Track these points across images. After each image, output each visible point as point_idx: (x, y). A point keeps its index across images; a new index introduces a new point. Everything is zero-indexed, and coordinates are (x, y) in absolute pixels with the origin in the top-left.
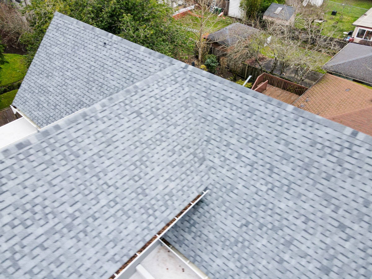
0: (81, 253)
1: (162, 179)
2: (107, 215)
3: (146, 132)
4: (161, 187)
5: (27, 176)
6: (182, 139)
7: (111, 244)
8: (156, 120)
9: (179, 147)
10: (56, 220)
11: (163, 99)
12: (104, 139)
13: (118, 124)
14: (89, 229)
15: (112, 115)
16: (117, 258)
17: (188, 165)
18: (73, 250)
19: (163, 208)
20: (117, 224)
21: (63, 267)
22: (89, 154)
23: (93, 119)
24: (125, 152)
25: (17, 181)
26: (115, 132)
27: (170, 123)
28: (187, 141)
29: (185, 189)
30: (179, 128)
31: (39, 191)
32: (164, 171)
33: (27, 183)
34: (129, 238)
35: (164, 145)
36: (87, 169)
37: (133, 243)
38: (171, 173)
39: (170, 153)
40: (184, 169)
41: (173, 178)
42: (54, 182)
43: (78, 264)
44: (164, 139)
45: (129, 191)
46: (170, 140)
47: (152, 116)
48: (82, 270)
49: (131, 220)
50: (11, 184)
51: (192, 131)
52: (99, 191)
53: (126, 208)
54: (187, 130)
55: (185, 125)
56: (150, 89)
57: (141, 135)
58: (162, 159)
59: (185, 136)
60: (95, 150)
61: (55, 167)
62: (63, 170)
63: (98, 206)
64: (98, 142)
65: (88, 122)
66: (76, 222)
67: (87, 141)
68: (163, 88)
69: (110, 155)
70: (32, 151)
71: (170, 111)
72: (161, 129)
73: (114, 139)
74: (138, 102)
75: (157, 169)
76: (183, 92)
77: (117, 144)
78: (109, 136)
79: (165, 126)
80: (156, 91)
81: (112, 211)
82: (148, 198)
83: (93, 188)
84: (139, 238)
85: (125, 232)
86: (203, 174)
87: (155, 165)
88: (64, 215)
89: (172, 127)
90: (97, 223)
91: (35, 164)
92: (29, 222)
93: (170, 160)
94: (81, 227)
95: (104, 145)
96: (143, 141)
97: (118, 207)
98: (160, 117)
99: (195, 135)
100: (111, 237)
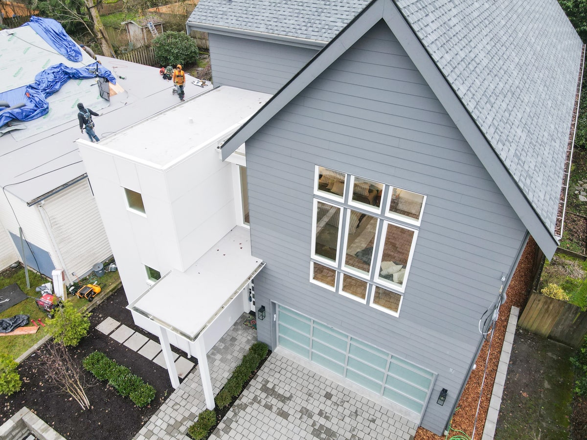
0: (264, 11)
1: (339, 16)
2: (292, 7)
4: (331, 19)
7: (276, 20)
14: (279, 5)
16: (270, 27)
18: (264, 7)
19: (317, 30)
20: (290, 14)
21: (254, 10)
32: (347, 13)
34: (285, 25)
37: (283, 29)
43: (258, 14)
45: (315, 6)
48: (256, 17)
49: (297, 19)
53: (302, 12)
75: (345, 9)
81: (296, 7)
82: (319, 18)
84: (287, 30)
85: (287, 21)
87: (348, 5)
90: (284, 6)
97: (301, 8)
100: (280, 17)
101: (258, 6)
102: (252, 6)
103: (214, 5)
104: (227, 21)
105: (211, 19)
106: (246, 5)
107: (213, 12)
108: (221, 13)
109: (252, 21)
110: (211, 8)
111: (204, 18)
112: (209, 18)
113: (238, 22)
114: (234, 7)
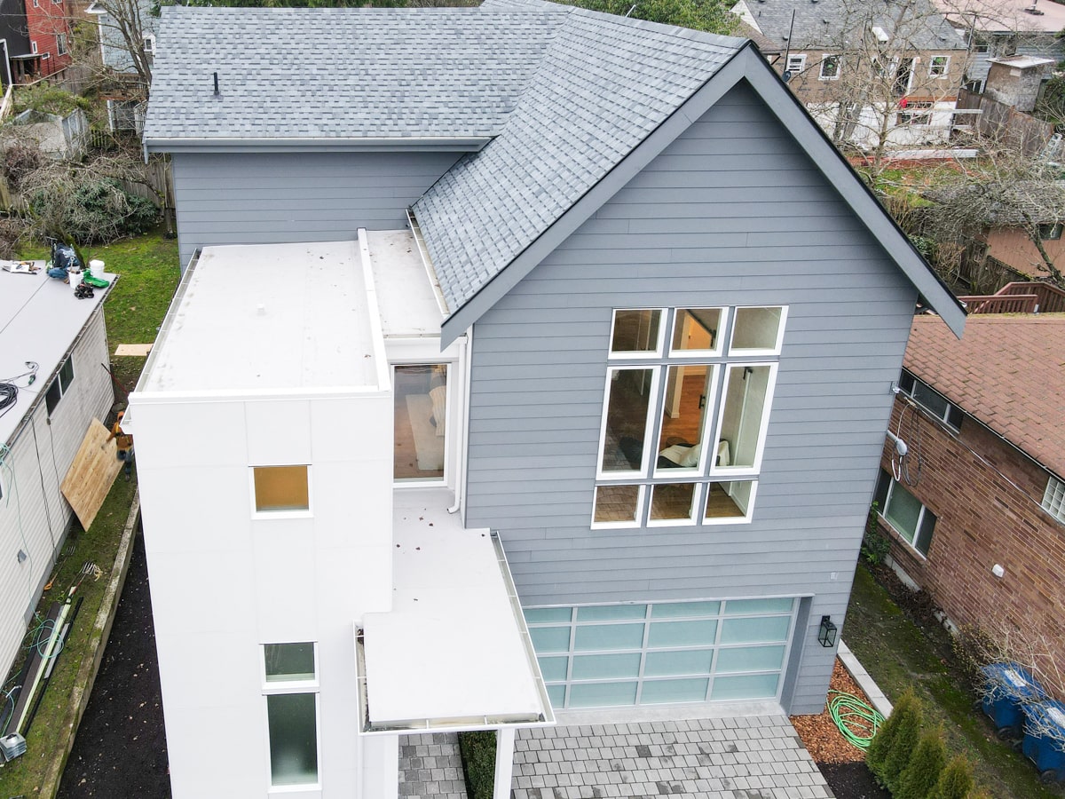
0: (297, 105)
1: (436, 99)
2: (344, 93)
3: (452, 52)
4: (426, 104)
5: (301, 32)
6: (500, 77)
7: (330, 116)
8: (478, 46)
9: (488, 83)
10: (297, 72)
11: (506, 32)
12: (395, 37)
13: (424, 32)
14: (319, 93)
15: (424, 22)
17: (485, 105)
18: (293, 99)
19: (413, 122)
20: (349, 105)
21: (276, 105)
22: (370, 41)
23: (399, 17)
24: (411, 56)
25: (290, 31)
26: (413, 36)
27: (495, 56)
28: (506, 83)
29: (458, 122)
30: (504, 66)
31: (302, 46)
32: (446, 94)
33: (296, 36)
34: (352, 122)
35: (467, 71)
36: (356, 51)
37: (351, 128)
38: (451, 99)
39: (469, 83)
40: (474, 105)
41: (451, 105)
42: (318, 46)
43: (289, 110)
44: (472, 67)
45: (386, 88)
46: (480, 72)
47: (476, 41)
48: (289, 116)
49: (367, 110)
50: (285, 31)
51: (523, 77)
52: (353, 72)
53: (369, 99)
54: (515, 73)
55: (518, 67)
56: (496, 17)
57: (444, 51)
58: (451, 82)
59: (506, 77)
60: (378, 41)
61: (329, 36)
62: (334, 41)
63: (344, 82)
64: (387, 37)
65: (391, 17)
66: (312, 82)
67: (376, 31)
68: (515, 22)
69: (390, 52)
70: (318, 17)
71: (506, 46)
72: (475, 56)
73: (407, 41)
74: (467, 22)
75: (437, 88)
76: (546, 36)
77: (406, 46)
78: (404, 36)
79: (486, 57)
80: (503, 22)
81: (353, 93)
82: (402, 105)
83: (350, 67)
84: (361, 128)
85: (351, 116)
86: (499, 122)
87: (438, 82)
88: (307, 72)
89: (496, 62)
90: (330, 93)
91: (314, 27)
92: (276, 62)
93: (462, 88)
94: (314, 88)
95: (392, 41)
96: (441, 57)
97: (362, 93)
98: (486, 46)
99: (523, 82)
100: (334, 110)
101: (279, 99)
102: (268, 99)
103: (185, 105)
104: (231, 128)
105: (196, 128)
106: (254, 99)
107: (192, 116)
108: (212, 116)
109: (284, 122)
110: (183, 111)
111: (181, 128)
112: (192, 128)
113: (259, 128)
114: (232, 105)
